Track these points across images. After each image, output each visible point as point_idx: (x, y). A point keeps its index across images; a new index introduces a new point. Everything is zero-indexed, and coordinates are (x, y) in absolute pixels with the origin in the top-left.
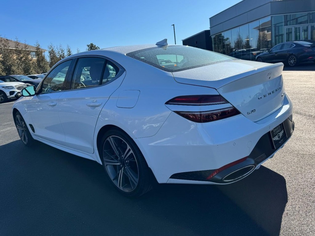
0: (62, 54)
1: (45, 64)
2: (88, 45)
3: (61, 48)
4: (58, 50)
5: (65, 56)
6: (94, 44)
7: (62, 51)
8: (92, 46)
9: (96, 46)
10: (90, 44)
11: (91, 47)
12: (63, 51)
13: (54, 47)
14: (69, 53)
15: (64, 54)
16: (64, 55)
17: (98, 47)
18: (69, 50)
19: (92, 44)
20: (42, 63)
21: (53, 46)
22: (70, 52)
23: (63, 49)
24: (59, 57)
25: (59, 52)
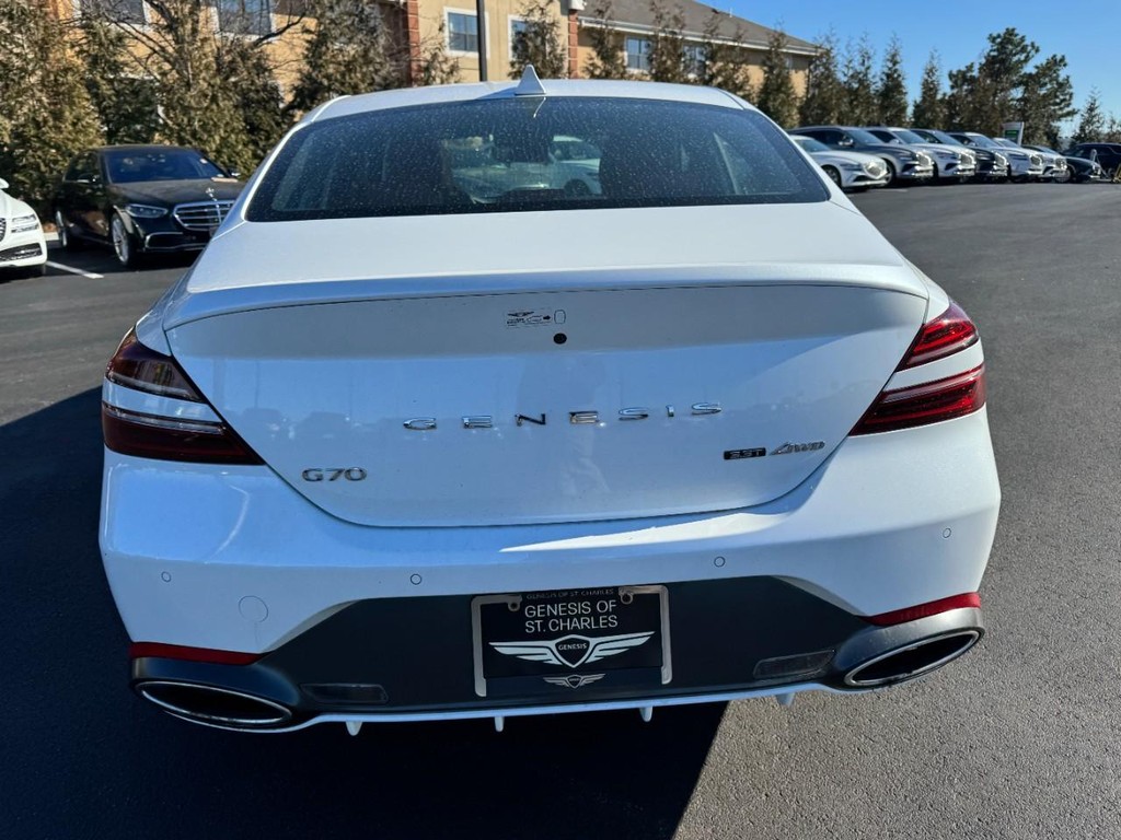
0: (863, 69)
1: (783, 103)
2: (995, 35)
3: (864, 45)
4: (849, 52)
5: (870, 76)
6: (1020, 32)
7: (866, 57)
8: (1010, 41)
9: (1027, 42)
10: (1002, 31)
11: (1001, 43)
12: (869, 58)
13: (838, 40)
14: (890, 65)
15: (868, 68)
16: (866, 75)
17: (1033, 45)
18: (894, 56)
19: (1010, 33)
20: (775, 100)
21: (833, 39)
22: (895, 63)
23: (871, 52)
24: (845, 79)
25: (850, 62)
